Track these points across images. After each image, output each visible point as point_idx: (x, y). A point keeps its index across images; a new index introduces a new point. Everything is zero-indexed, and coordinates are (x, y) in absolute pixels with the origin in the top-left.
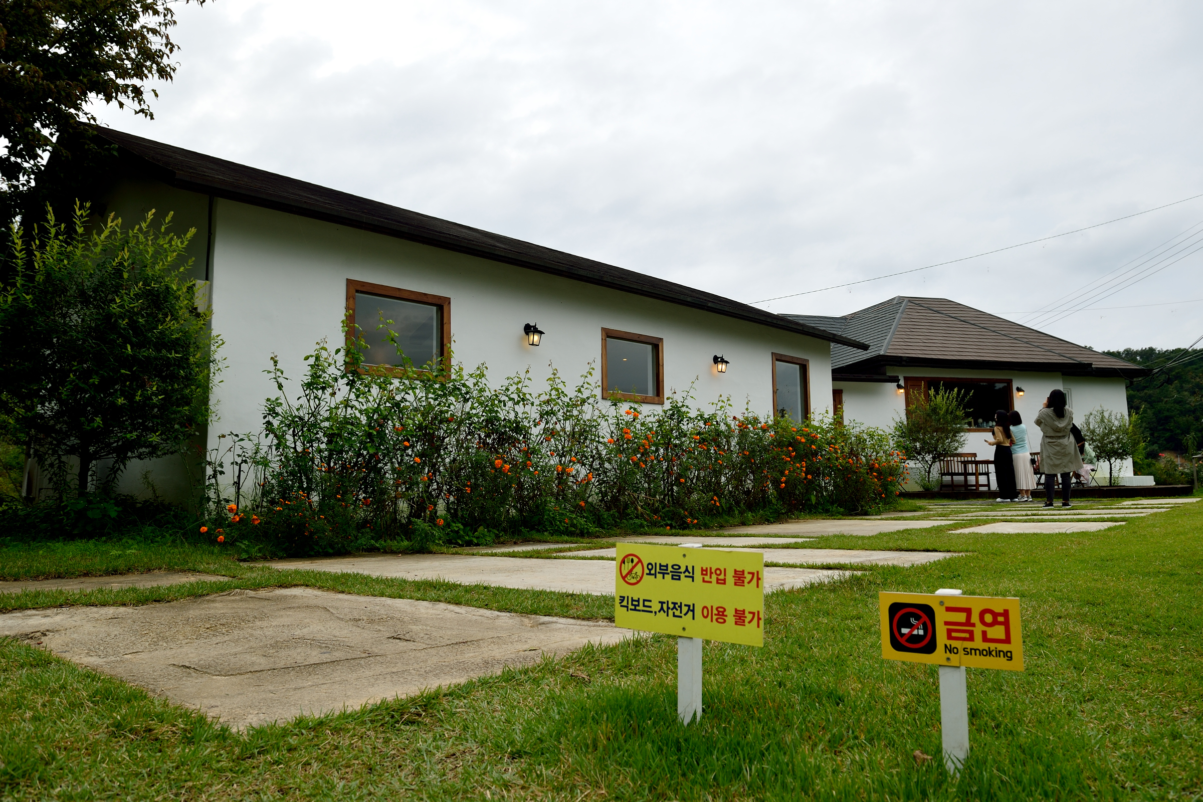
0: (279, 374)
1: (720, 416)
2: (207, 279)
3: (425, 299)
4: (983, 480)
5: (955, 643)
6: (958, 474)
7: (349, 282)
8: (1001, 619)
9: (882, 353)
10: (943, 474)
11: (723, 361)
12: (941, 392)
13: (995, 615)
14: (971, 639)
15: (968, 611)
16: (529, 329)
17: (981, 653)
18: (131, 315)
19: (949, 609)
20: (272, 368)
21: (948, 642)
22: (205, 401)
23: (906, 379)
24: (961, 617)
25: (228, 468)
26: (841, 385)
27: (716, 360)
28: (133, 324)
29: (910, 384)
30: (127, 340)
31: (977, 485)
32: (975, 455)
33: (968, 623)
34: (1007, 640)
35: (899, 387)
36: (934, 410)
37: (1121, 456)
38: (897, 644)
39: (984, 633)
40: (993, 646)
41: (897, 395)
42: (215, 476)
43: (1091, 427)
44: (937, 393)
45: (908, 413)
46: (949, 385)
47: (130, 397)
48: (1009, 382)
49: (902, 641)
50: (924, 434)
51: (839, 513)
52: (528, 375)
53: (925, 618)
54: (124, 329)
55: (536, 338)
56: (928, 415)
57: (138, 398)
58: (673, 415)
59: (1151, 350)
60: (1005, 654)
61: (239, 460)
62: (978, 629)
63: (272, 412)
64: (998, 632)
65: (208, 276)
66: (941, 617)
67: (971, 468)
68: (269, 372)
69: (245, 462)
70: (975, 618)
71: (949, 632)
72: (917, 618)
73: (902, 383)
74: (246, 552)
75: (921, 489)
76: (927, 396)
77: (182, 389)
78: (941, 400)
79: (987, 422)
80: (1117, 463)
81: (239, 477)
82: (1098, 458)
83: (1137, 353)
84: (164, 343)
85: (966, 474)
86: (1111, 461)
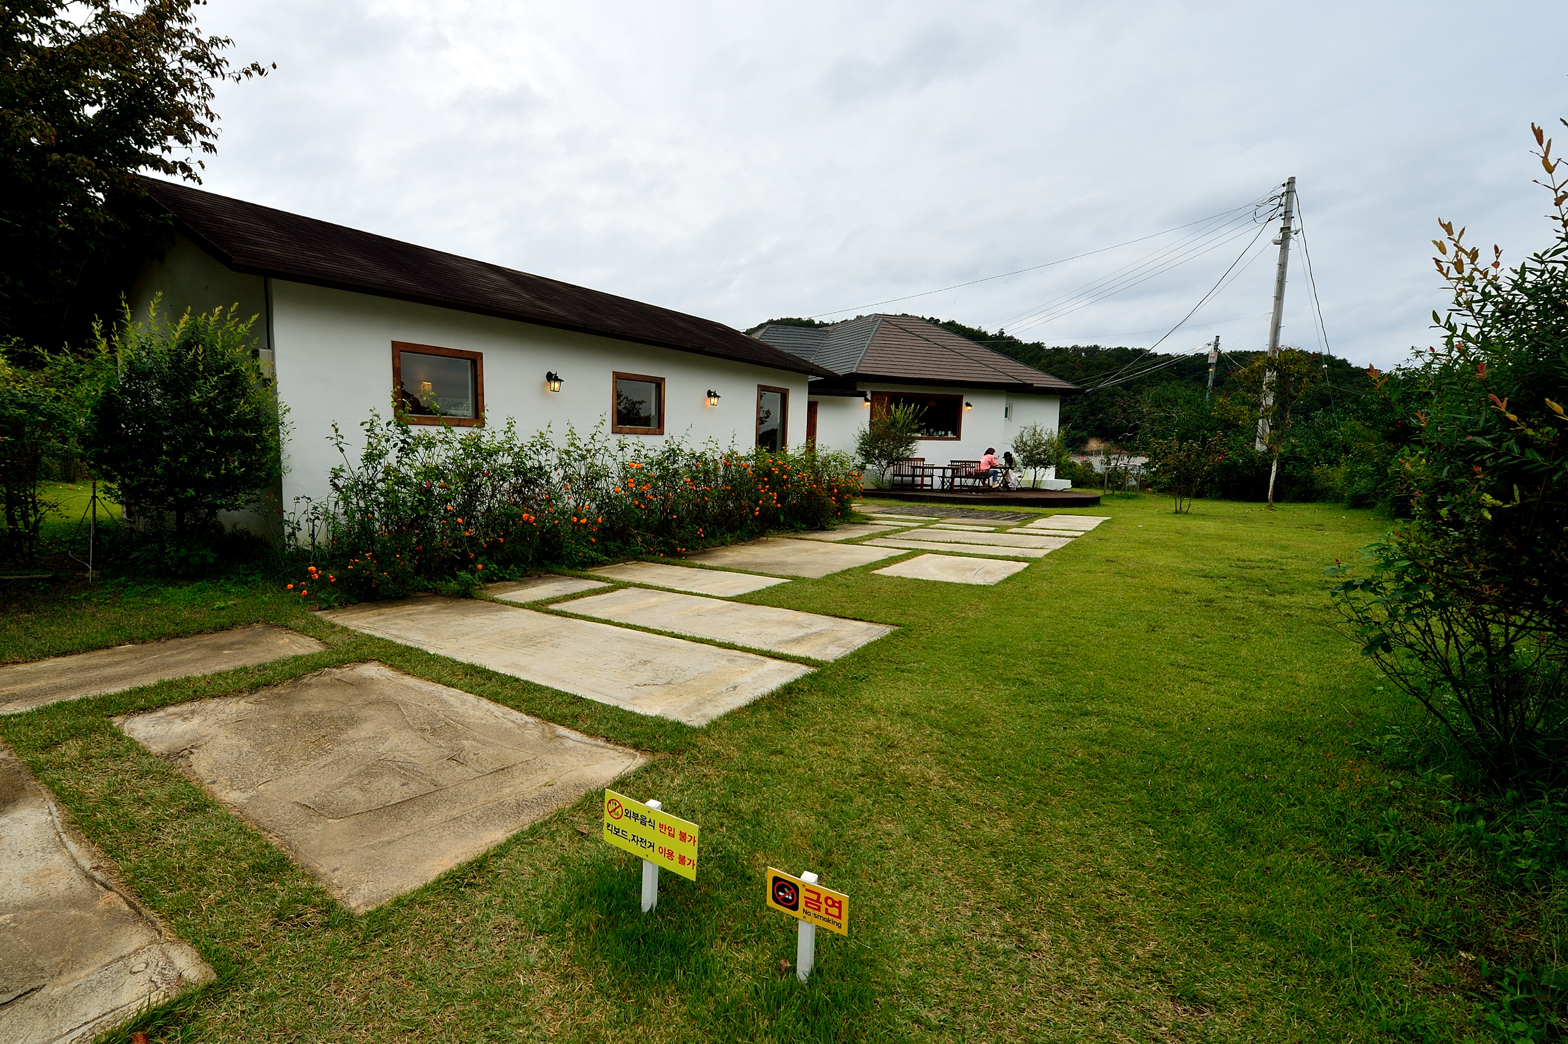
0: (340, 439)
1: (709, 455)
2: (269, 347)
3: (460, 355)
4: (927, 481)
5: (809, 910)
6: (908, 476)
7: (394, 343)
8: (837, 905)
9: (854, 370)
10: (895, 475)
11: (715, 396)
12: (901, 407)
13: (834, 902)
14: (819, 910)
15: (819, 895)
16: (551, 377)
17: (824, 919)
18: (209, 403)
19: (807, 890)
20: (334, 435)
21: (806, 908)
22: (278, 460)
23: (873, 393)
24: (815, 897)
25: (304, 525)
26: (815, 398)
27: (710, 394)
28: (212, 409)
29: (876, 398)
30: (208, 424)
31: (922, 485)
32: (923, 460)
33: (818, 901)
34: (839, 917)
35: (867, 400)
36: (894, 424)
37: (1045, 464)
38: (775, 899)
39: (827, 909)
40: (831, 918)
41: (864, 407)
42: (293, 534)
44: (897, 407)
45: (871, 424)
46: (909, 399)
47: (216, 472)
48: (960, 398)
49: (779, 898)
50: (882, 443)
51: (802, 529)
52: (550, 429)
53: (793, 890)
54: (204, 415)
55: (557, 385)
56: (887, 427)
57: (223, 472)
58: (670, 455)
59: (1096, 347)
60: (837, 924)
61: (313, 518)
62: (823, 906)
63: (336, 476)
64: (835, 911)
65: (269, 345)
66: (802, 893)
67: (919, 472)
68: (332, 438)
69: (318, 518)
70: (822, 900)
71: (807, 903)
72: (789, 889)
73: (869, 397)
74: (326, 601)
75: (873, 487)
76: (889, 410)
77: (259, 459)
78: (900, 413)
79: (938, 432)
80: (1041, 471)
81: (313, 531)
82: (1026, 466)
83: (1083, 350)
84: (241, 422)
85: (914, 476)
86: (1038, 469)
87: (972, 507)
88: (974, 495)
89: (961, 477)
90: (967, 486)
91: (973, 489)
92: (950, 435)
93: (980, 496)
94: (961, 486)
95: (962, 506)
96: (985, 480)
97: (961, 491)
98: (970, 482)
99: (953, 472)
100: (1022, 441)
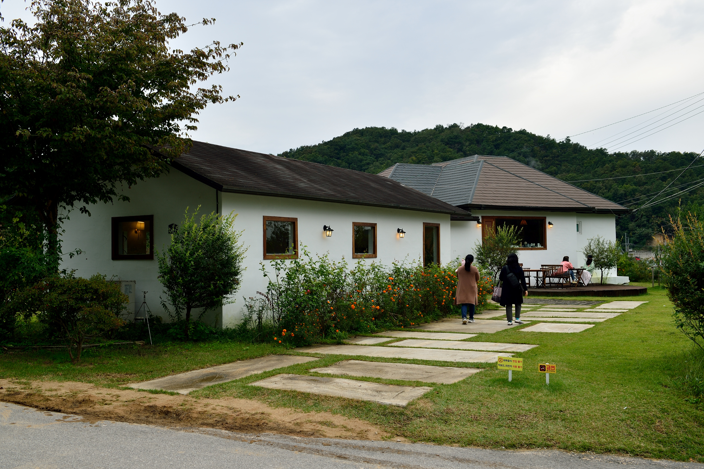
5: (548, 370)
9: (469, 202)
11: (402, 231)
12: (504, 228)
13: (553, 367)
16: (326, 228)
17: (551, 371)
19: (547, 366)
23: (483, 218)
27: (399, 231)
29: (485, 222)
33: (550, 368)
35: (478, 223)
36: (501, 240)
37: (609, 266)
38: (541, 370)
41: (477, 228)
43: (592, 248)
44: (502, 228)
45: (484, 239)
46: (510, 221)
48: (544, 220)
50: (494, 254)
55: (330, 233)
56: (497, 243)
60: (554, 372)
72: (543, 367)
73: (481, 221)
76: (496, 231)
78: (503, 232)
79: (530, 244)
80: (606, 271)
86: (603, 269)
87: (560, 298)
88: (560, 290)
89: (550, 277)
90: (554, 283)
91: (559, 285)
92: (539, 246)
93: (565, 290)
94: (550, 283)
95: (553, 298)
96: (567, 279)
97: (551, 287)
98: (556, 280)
99: (544, 274)
100: (590, 249)
